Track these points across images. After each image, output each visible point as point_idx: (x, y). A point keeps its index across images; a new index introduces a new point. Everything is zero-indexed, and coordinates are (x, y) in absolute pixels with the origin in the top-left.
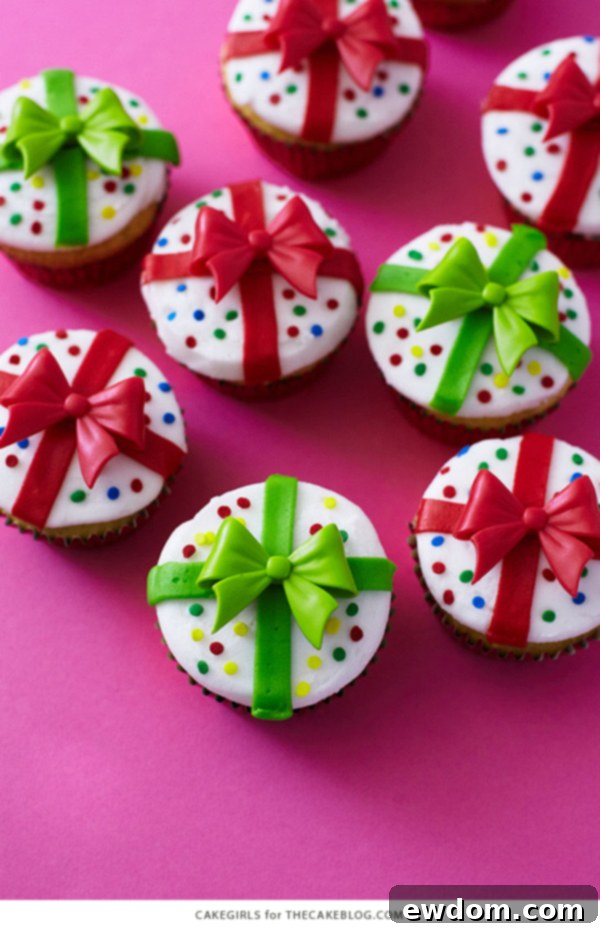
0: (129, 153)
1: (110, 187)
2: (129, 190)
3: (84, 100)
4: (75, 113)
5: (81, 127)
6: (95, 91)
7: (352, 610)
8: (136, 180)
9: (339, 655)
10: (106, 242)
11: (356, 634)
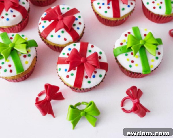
0: (27, 47)
1: (25, 56)
2: (29, 56)
3: (11, 38)
4: (11, 42)
5: (14, 45)
6: (13, 35)
7: (157, 49)
8: (30, 53)
9: (157, 58)
10: (28, 69)
11: (159, 53)
